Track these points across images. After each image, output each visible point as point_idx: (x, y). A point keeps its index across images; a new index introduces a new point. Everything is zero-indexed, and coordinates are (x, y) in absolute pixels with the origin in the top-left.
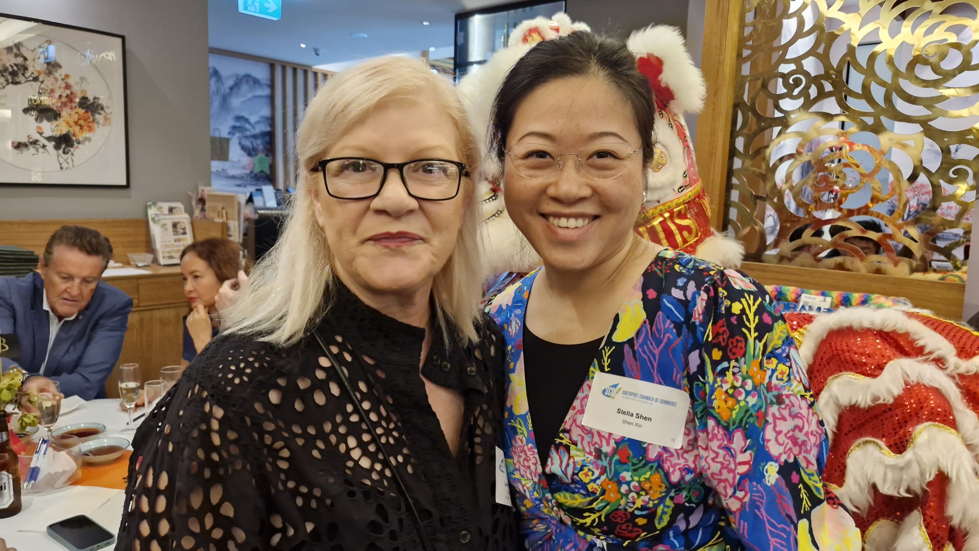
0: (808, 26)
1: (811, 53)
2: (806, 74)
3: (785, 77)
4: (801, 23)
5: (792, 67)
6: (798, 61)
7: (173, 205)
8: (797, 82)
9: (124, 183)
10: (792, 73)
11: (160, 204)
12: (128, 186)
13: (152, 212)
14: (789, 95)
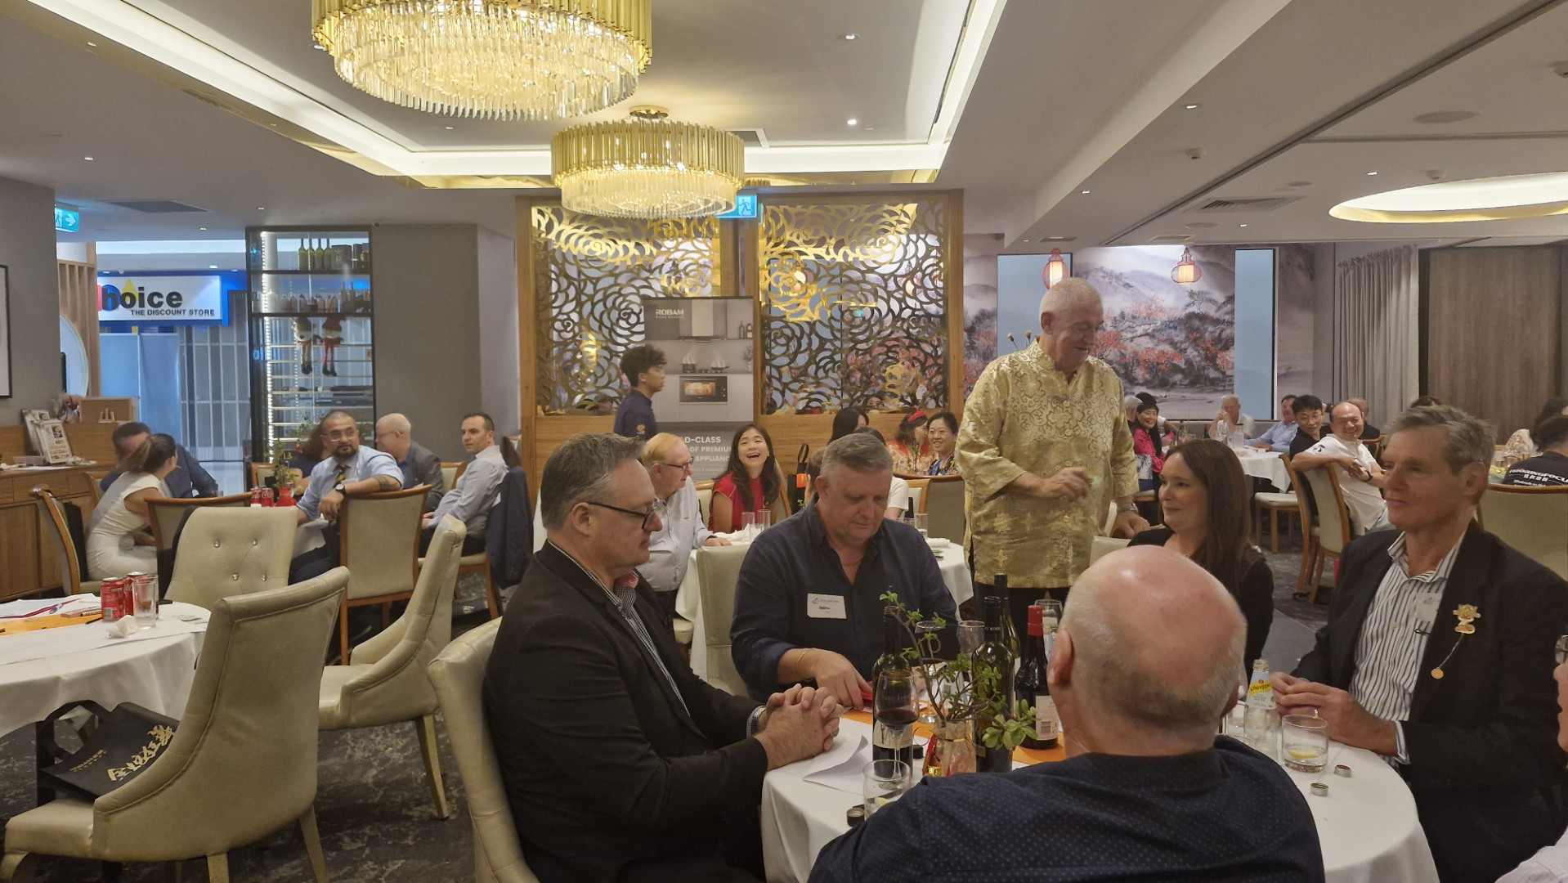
0: (571, 298)
1: (574, 310)
2: (572, 321)
3: (562, 321)
4: (567, 296)
5: (565, 317)
6: (568, 314)
7: (42, 412)
8: (569, 325)
9: (8, 394)
10: (565, 320)
11: (33, 411)
12: (10, 396)
13: (28, 419)
14: (565, 330)
